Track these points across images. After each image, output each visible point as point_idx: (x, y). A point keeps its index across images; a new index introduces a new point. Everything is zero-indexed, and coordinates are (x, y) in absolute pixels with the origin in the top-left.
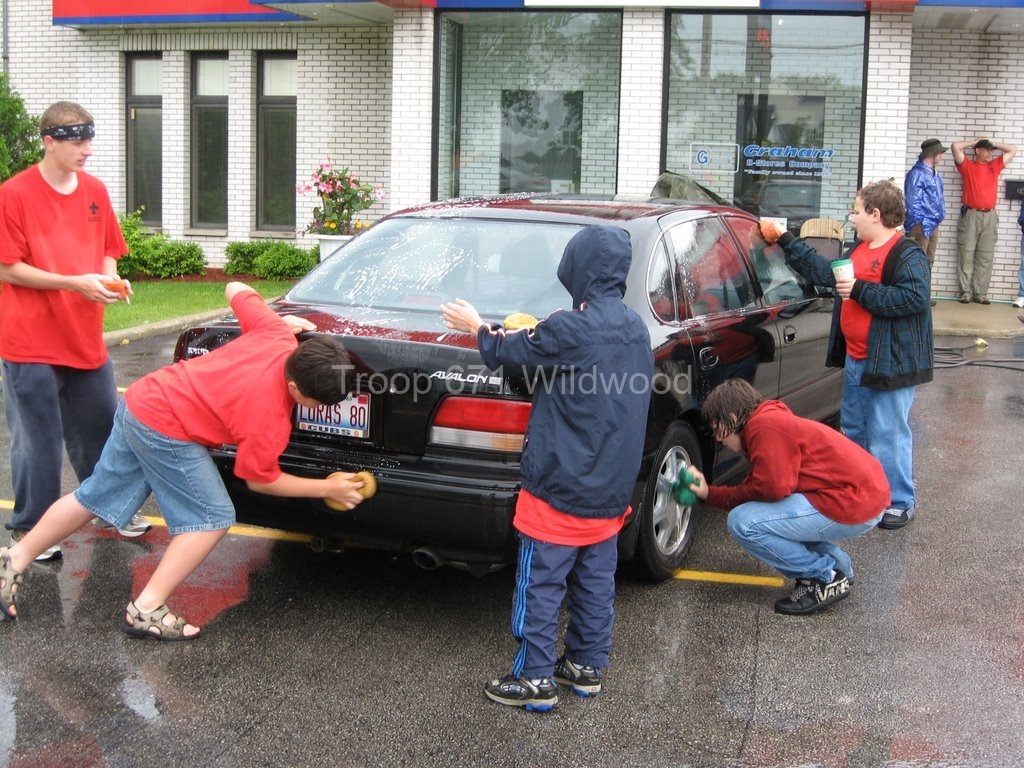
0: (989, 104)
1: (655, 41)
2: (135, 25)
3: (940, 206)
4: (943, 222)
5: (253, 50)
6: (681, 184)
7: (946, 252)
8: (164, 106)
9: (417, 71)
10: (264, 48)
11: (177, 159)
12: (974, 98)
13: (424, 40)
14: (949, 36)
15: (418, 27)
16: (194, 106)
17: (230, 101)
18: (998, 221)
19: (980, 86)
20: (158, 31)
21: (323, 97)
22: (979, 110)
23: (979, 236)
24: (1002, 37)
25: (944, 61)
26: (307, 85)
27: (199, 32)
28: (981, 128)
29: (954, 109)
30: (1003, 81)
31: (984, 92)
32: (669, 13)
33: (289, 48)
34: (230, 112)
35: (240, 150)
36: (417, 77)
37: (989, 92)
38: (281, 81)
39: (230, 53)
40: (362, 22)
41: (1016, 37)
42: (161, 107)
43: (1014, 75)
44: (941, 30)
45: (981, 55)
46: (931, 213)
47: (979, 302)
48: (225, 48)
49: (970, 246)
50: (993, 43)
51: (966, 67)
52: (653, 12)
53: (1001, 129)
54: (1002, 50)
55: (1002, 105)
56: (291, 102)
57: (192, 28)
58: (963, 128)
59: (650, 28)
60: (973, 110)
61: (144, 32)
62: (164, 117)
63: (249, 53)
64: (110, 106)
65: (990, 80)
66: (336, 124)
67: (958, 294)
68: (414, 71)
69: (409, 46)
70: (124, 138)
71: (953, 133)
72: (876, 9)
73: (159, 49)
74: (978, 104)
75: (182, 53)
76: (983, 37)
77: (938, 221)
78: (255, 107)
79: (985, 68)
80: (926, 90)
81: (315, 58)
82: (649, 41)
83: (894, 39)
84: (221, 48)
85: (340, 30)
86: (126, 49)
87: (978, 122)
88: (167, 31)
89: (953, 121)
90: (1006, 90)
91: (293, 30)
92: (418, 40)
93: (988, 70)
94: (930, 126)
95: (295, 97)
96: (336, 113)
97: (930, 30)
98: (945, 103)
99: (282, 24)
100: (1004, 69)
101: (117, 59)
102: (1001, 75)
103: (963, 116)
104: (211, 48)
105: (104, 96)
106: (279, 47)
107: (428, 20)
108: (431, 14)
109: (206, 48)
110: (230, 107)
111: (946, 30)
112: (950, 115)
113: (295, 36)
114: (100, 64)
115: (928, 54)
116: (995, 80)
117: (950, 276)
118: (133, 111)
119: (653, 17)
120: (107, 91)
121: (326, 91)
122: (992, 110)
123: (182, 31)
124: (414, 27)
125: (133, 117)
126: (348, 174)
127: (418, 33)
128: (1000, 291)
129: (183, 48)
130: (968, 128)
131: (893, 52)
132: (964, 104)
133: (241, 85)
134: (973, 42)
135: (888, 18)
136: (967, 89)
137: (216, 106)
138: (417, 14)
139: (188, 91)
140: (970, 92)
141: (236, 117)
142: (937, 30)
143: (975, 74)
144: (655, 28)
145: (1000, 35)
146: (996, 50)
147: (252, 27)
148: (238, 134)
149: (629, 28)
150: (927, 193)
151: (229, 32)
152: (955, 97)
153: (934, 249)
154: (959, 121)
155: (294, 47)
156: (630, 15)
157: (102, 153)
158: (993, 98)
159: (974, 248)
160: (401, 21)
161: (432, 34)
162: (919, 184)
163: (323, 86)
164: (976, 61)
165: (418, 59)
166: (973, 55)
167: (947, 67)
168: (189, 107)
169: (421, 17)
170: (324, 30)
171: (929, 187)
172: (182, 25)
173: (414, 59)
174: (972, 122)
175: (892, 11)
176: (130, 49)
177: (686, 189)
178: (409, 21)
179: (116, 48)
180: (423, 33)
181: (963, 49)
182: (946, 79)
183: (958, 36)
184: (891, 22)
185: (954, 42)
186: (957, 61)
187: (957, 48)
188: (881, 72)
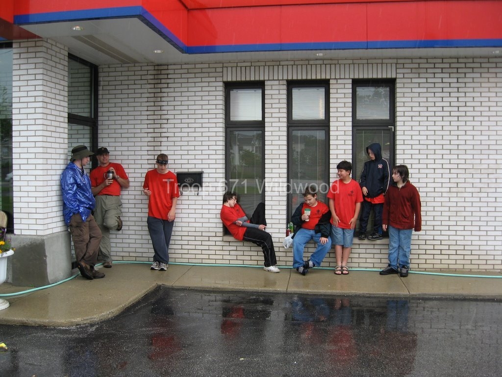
0: (163, 117)
12: (152, 113)
14: (133, 69)
19: (157, 104)
22: (156, 121)
24: (170, 67)
25: (130, 87)
29: (139, 122)
30: (172, 99)
31: (159, 108)
37: (163, 108)
41: (179, 67)
43: (179, 94)
45: (156, 81)
50: (163, 72)
51: (146, 91)
54: (170, 76)
55: (172, 117)
58: (146, 135)
60: (152, 122)
65: (163, 99)
71: (139, 139)
72: (16, 39)
74: (155, 117)
76: (156, 68)
79: (159, 90)
83: (30, 61)
87: (156, 130)
89: (139, 131)
90: (174, 106)
93: (161, 92)
98: (132, 118)
100: (172, 90)
102: (170, 95)
103: (145, 126)
111: (130, 65)
115: (119, 83)
116: (166, 99)
122: (166, 121)
131: (30, 72)
132: (146, 117)
134: (150, 72)
135: (26, 44)
136: (147, 106)
140: (149, 108)
143: (152, 95)
145: (168, 65)
146: (166, 76)
152: (139, 113)
154: (143, 131)
158: (166, 112)
164: (152, 86)
166: (150, 81)
167: (132, 91)
174: (152, 130)
175: (27, 38)
181: (143, 77)
182: (132, 100)
183: (139, 68)
184: (28, 47)
185: (137, 73)
186: (139, 86)
187: (139, 77)
188: (22, 89)
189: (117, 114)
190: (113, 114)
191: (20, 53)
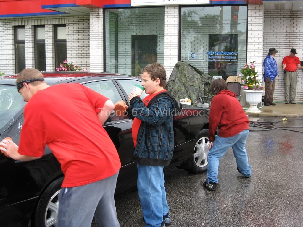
0: (294, 35)
1: (175, 17)
2: (17, 17)
3: (276, 70)
4: (277, 76)
5: (52, 24)
6: (184, 65)
7: (281, 87)
8: (26, 43)
9: (98, 29)
10: (56, 23)
11: (30, 60)
12: (289, 33)
13: (100, 19)
14: (280, 12)
15: (98, 14)
16: (36, 43)
17: (46, 41)
18: (297, 75)
19: (291, 29)
20: (24, 19)
21: (74, 39)
22: (291, 37)
23: (291, 81)
24: (298, 12)
25: (278, 21)
26: (69, 35)
27: (36, 19)
28: (292, 44)
29: (282, 37)
30: (299, 27)
31: (292, 31)
32: (180, 7)
33: (64, 23)
34: (46, 45)
35: (49, 57)
36: (98, 31)
37: (294, 31)
38: (62, 34)
39: (46, 25)
40: (86, 14)
42: (25, 44)
44: (277, 11)
45: (291, 19)
46: (273, 73)
47: (292, 103)
48: (44, 24)
49: (288, 84)
50: (295, 14)
51: (286, 23)
52: (174, 7)
53: (298, 44)
54: (298, 16)
55: (299, 35)
56: (65, 41)
57: (34, 18)
58: (285, 44)
59: (173, 12)
60: (289, 37)
61: (19, 19)
62: (26, 47)
63: (51, 25)
64: (9, 44)
65: (294, 27)
66: (79, 48)
67: (285, 101)
68: (97, 29)
69: (95, 21)
70: (14, 54)
71: (282, 46)
72: (250, 3)
73: (24, 25)
74: (290, 35)
75: (31, 26)
76: (291, 12)
77: (275, 76)
78: (54, 43)
79: (292, 23)
80: (272, 31)
81: (72, 26)
82: (173, 17)
83: (257, 13)
84: (43, 24)
85: (80, 17)
86: (14, 25)
87: (291, 42)
88: (26, 19)
89: (282, 41)
90: (300, 30)
91: (65, 17)
92: (98, 19)
93: (293, 24)
94: (274, 43)
95: (66, 39)
96: (79, 44)
97: (273, 11)
98: (279, 35)
99: (60, 15)
100: (299, 23)
101: (11, 28)
102: (298, 25)
103: (285, 39)
104: (40, 24)
105: (8, 40)
106: (61, 23)
107: (101, 12)
108: (102, 10)
109: (38, 24)
110: (46, 43)
111: (278, 10)
112: (281, 39)
113: (65, 19)
114: (6, 30)
115: (273, 19)
116: (296, 27)
117: (282, 95)
118: (17, 45)
119: (174, 9)
120: (8, 39)
121: (75, 37)
122: (295, 37)
123: (31, 19)
124: (96, 15)
125: (17, 47)
126: (73, 64)
127: (98, 17)
128: (300, 99)
129: (31, 24)
130: (287, 44)
131: (256, 18)
132: (286, 35)
133: (49, 36)
134: (288, 14)
135: (255, 6)
136: (287, 30)
137: (42, 43)
138: (97, 10)
139: (33, 38)
140: (288, 31)
141: (48, 46)
142: (276, 11)
143: (289, 25)
144: (175, 12)
145: (297, 11)
146: (296, 16)
147: (52, 17)
148: (48, 51)
149: (167, 12)
150: (271, 66)
151: (46, 19)
152: (282, 33)
153: (275, 85)
154: (284, 41)
155: (65, 23)
156: (167, 8)
157: (7, 59)
158: (295, 33)
159: (290, 85)
160: (92, 13)
161: (103, 17)
162: (269, 63)
163: (74, 35)
164: (289, 21)
165: (98, 25)
166: (288, 19)
167: (279, 23)
168: (34, 43)
169: (99, 11)
170: (74, 17)
171: (272, 64)
172: (31, 17)
173: (97, 25)
174: (288, 42)
175: (255, 3)
176: (15, 25)
177: (185, 67)
178: (95, 12)
179: (11, 25)
180: (99, 16)
181: (285, 17)
182: (279, 27)
183: (283, 12)
184: (255, 7)
185: (282, 14)
186: (283, 21)
187: (283, 17)
188: (252, 25)
189: (271, 33)
190: (269, 33)
191: (252, 10)
